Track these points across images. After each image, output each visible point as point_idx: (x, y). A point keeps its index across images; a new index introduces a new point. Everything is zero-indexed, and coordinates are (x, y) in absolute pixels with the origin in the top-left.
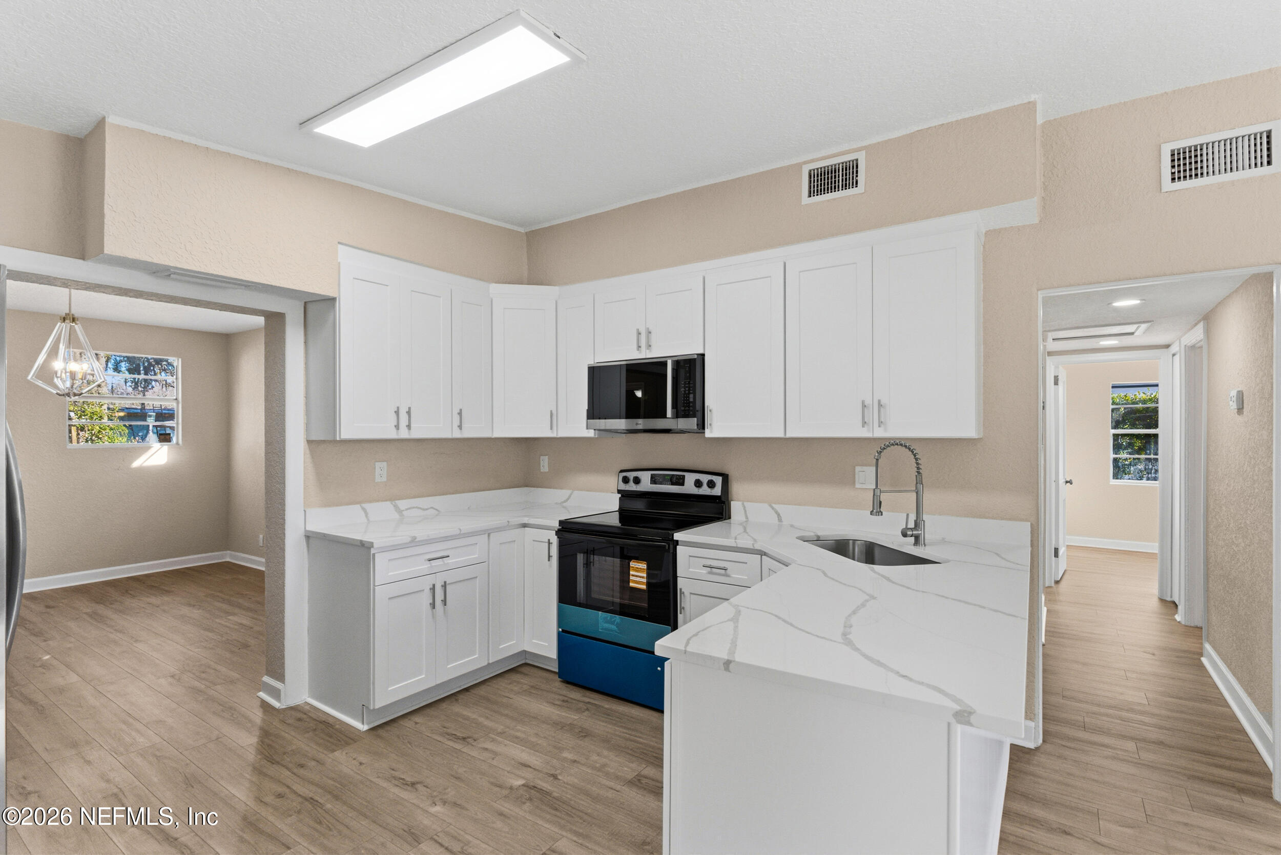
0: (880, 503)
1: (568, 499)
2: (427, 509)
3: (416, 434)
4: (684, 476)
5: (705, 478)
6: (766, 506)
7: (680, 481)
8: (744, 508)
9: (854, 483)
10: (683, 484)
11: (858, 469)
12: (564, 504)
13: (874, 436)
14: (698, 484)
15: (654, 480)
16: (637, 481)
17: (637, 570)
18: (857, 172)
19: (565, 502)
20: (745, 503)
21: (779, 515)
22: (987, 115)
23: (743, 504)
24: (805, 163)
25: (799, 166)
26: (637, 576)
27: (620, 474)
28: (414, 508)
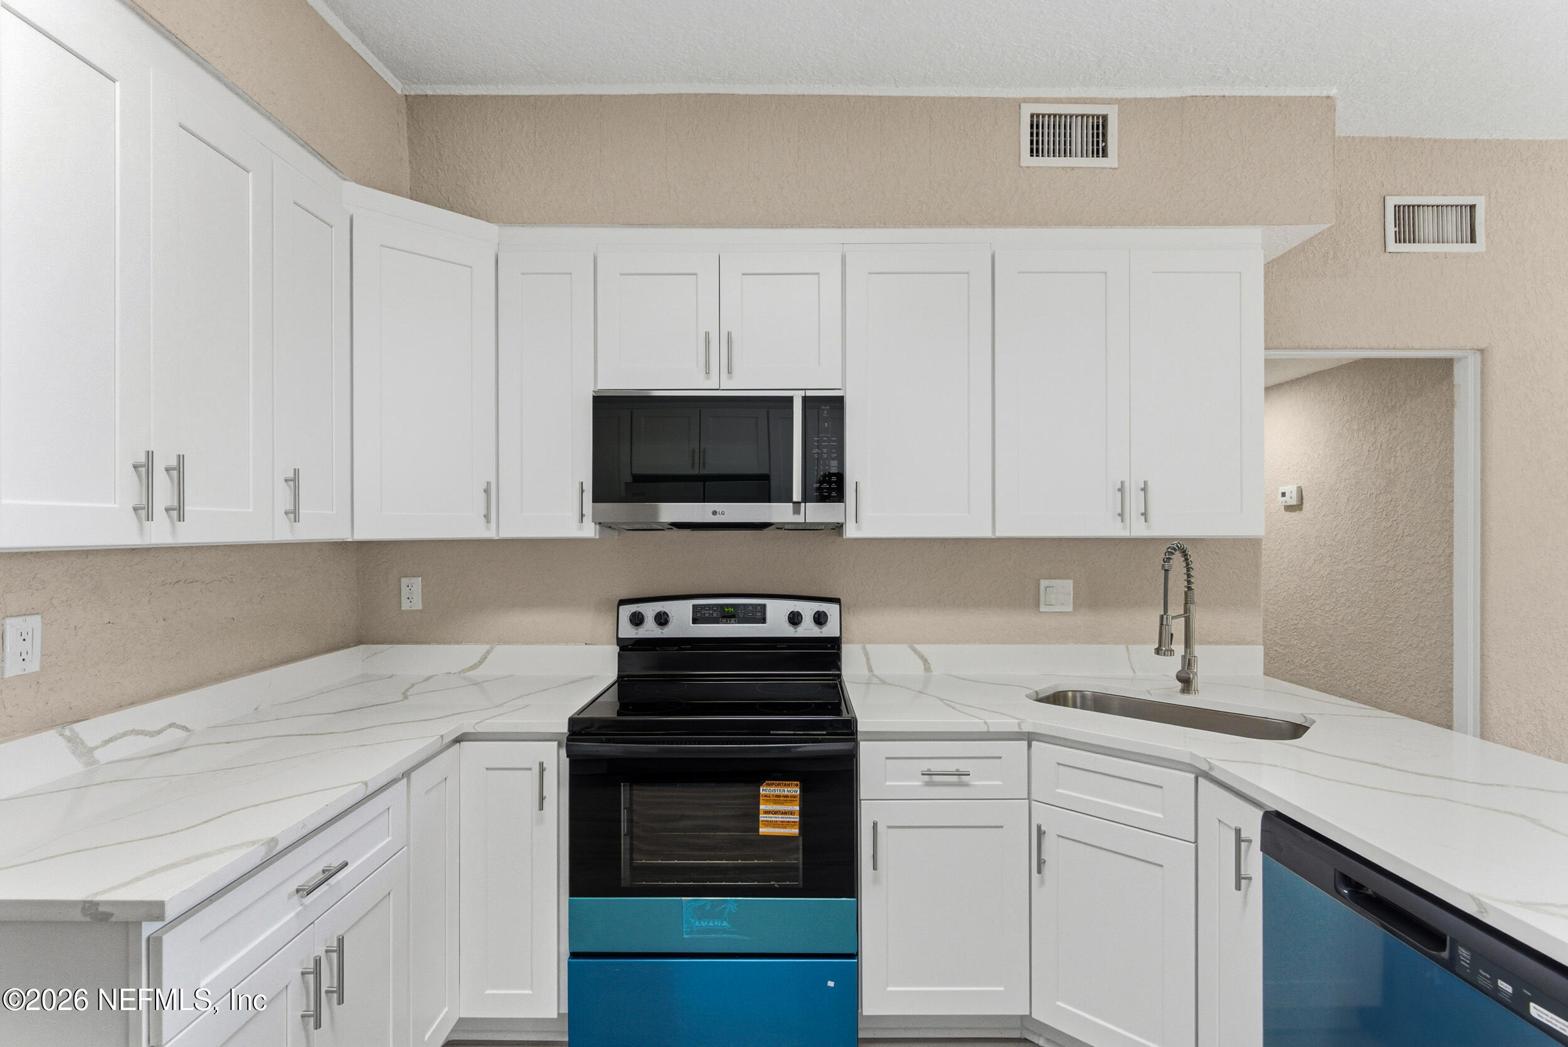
0: (1172, 635)
1: (481, 662)
2: (159, 732)
3: (189, 534)
4: (764, 606)
5: (808, 609)
6: (904, 648)
7: (759, 616)
8: (866, 655)
9: (1038, 605)
10: (763, 620)
11: (1044, 583)
12: (470, 674)
13: (1132, 535)
14: (795, 619)
15: (699, 617)
16: (662, 619)
17: (777, 799)
18: (1104, 135)
19: (474, 667)
20: (868, 647)
21: (925, 661)
22: (1278, 100)
23: (864, 649)
24: (1026, 100)
25: (1018, 103)
26: (776, 813)
27: (621, 607)
28: (125, 734)
